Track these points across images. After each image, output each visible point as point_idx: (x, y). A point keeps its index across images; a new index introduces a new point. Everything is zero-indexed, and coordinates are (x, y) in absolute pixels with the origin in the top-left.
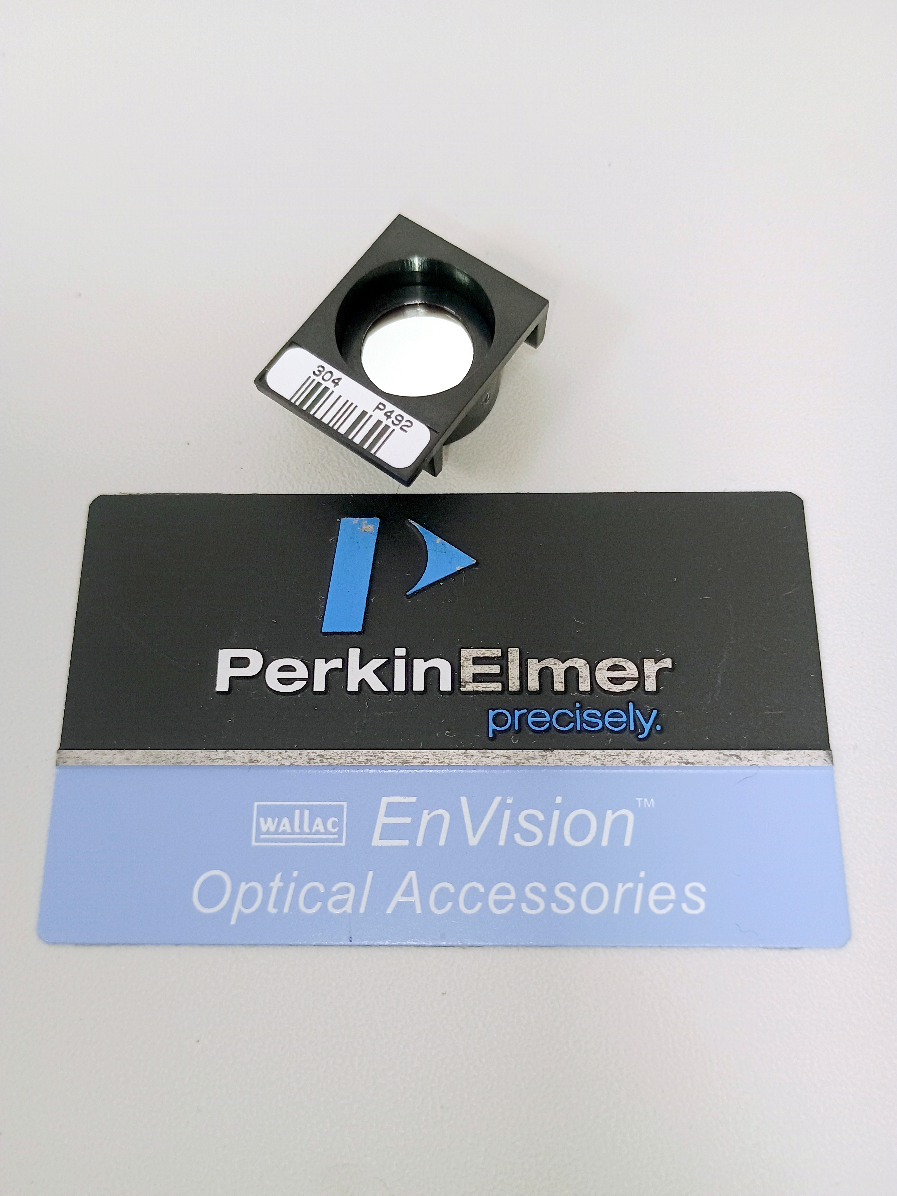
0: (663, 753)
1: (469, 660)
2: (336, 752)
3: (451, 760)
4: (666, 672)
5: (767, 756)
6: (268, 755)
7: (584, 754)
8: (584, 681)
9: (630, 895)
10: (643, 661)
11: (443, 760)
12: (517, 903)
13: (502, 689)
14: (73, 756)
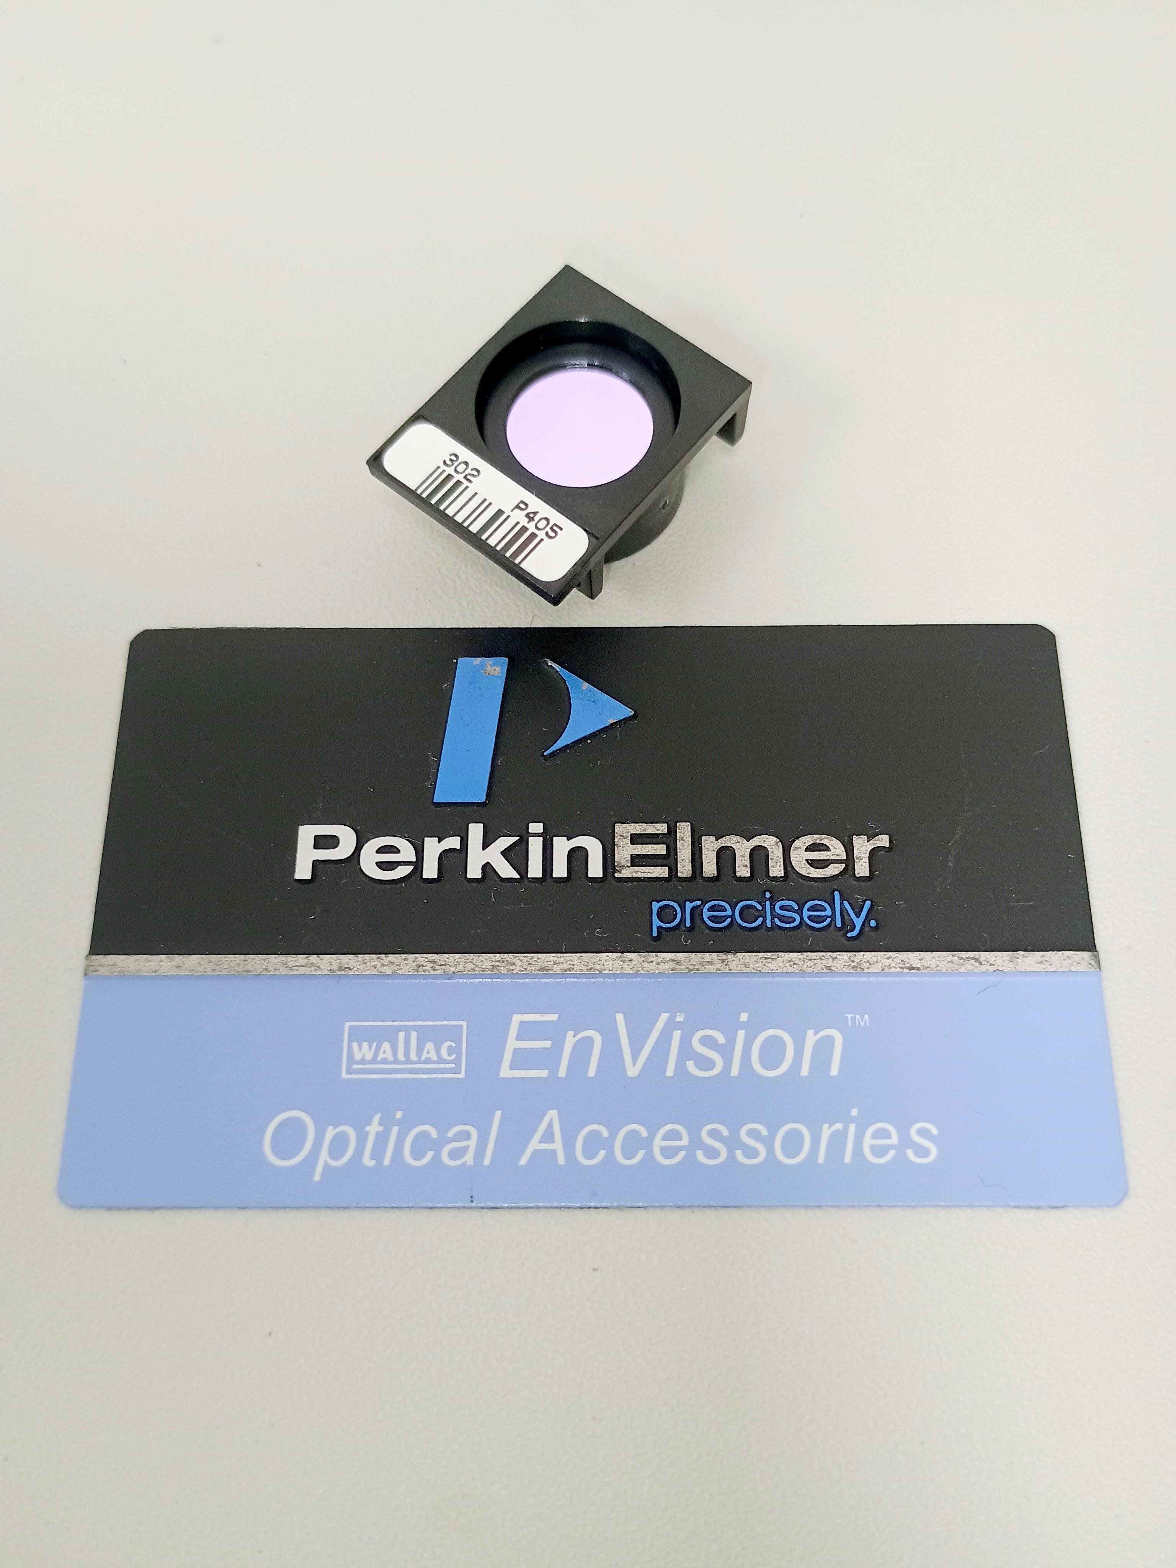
0: (879, 956)
1: (625, 837)
2: (452, 957)
3: (603, 966)
4: (882, 852)
5: (1014, 958)
6: (363, 960)
7: (776, 957)
8: (775, 864)
9: (837, 1140)
10: (852, 838)
11: (592, 966)
12: (690, 1150)
13: (669, 874)
14: (108, 963)
